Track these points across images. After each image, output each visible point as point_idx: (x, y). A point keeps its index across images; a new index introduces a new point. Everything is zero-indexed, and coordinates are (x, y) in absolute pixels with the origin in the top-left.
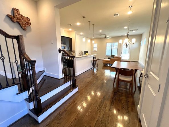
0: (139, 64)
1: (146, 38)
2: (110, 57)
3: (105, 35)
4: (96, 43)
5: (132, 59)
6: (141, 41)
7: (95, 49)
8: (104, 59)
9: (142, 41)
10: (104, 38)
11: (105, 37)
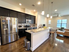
2: (60, 29)
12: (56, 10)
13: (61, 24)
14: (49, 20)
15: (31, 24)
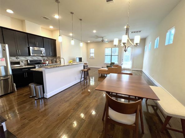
0: (143, 74)
1: (151, 43)
2: (109, 65)
3: (103, 38)
4: (93, 48)
5: (136, 68)
6: (144, 47)
7: (92, 55)
8: (102, 67)
9: (146, 47)
10: (101, 42)
11: (103, 41)
12: (95, 31)
13: (111, 56)
14: (91, 49)
15: (46, 58)
